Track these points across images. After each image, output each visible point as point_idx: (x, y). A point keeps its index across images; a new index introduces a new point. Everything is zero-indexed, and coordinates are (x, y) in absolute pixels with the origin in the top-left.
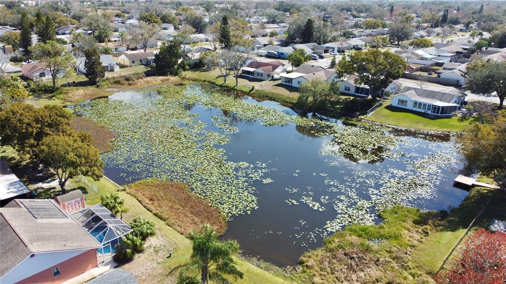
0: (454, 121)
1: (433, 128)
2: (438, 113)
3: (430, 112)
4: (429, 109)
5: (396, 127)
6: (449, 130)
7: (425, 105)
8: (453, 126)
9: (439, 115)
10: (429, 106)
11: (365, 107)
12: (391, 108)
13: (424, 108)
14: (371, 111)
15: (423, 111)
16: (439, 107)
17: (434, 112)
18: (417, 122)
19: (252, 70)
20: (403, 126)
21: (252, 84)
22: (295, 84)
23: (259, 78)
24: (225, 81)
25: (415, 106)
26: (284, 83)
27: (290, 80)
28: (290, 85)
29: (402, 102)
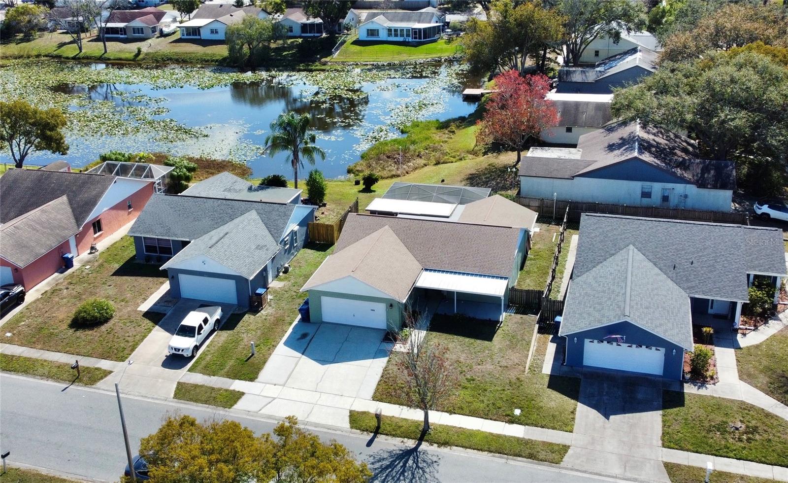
0: (441, 44)
1: (420, 55)
2: (420, 38)
3: (410, 39)
4: (408, 35)
5: (375, 63)
6: (438, 55)
7: (402, 30)
8: (441, 50)
9: (422, 40)
10: (408, 30)
11: (328, 47)
12: (357, 42)
13: (402, 35)
14: (337, 49)
15: (401, 39)
16: (420, 30)
17: (415, 38)
18: (399, 53)
19: (122, 25)
20: (384, 60)
21: (133, 47)
22: (205, 35)
23: (139, 36)
24: (80, 49)
25: (390, 35)
26: (185, 37)
27: (196, 30)
28: (198, 37)
29: (372, 32)
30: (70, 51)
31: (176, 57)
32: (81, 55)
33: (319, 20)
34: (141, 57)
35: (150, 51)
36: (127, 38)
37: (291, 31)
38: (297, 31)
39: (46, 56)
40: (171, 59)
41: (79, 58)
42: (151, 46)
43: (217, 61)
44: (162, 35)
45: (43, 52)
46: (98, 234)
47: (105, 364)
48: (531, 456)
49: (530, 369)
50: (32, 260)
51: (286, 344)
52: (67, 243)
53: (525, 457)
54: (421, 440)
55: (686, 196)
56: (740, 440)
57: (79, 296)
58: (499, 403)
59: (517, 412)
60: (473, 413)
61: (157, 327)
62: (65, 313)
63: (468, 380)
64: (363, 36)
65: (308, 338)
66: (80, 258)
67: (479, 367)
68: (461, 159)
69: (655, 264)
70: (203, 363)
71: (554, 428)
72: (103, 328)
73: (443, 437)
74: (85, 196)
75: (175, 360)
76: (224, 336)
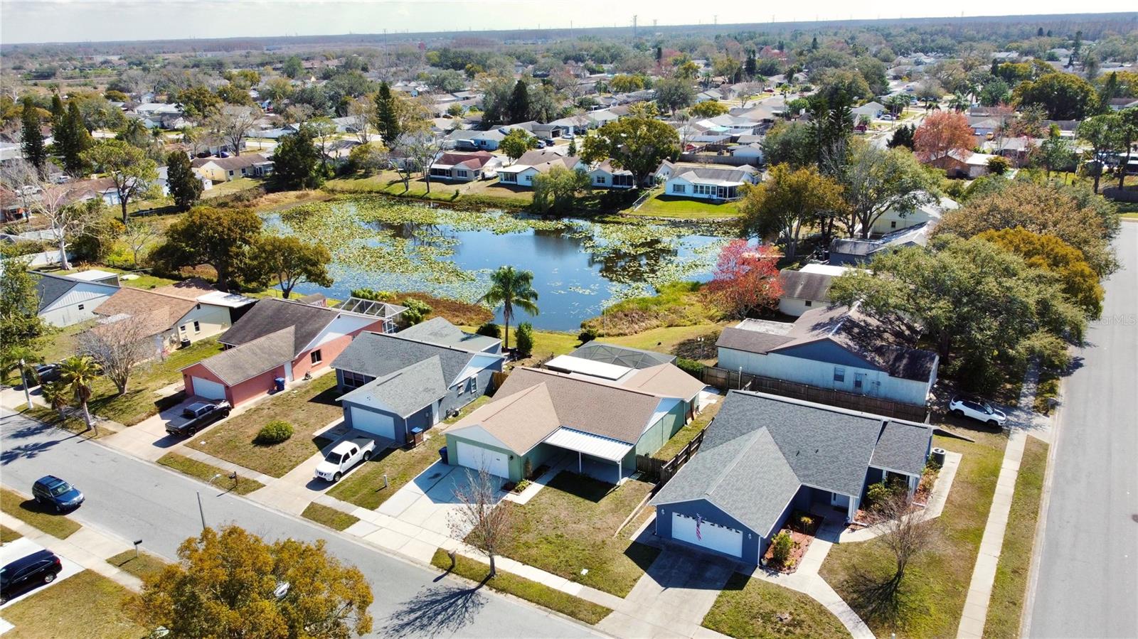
1: (719, 214)
2: (725, 196)
3: (715, 197)
4: (714, 193)
5: (672, 219)
7: (708, 187)
9: (726, 198)
10: (713, 188)
11: (629, 199)
12: (664, 198)
13: (707, 192)
14: (639, 203)
15: (707, 196)
16: (725, 188)
17: (721, 196)
18: (699, 211)
19: (447, 167)
20: (681, 218)
21: (453, 188)
22: (521, 181)
23: (462, 178)
24: (407, 188)
25: (695, 191)
26: (504, 182)
27: (513, 176)
28: (515, 183)
29: (678, 188)
30: (398, 189)
31: (488, 201)
32: (407, 193)
33: (629, 173)
34: (458, 198)
35: (468, 193)
36: (451, 180)
37: (603, 182)
38: (609, 182)
39: (377, 192)
40: (484, 203)
41: (404, 197)
42: (470, 189)
43: (524, 207)
44: (484, 179)
45: (375, 189)
46: (317, 363)
47: (262, 478)
48: (572, 614)
49: (620, 533)
50: (242, 380)
51: (415, 481)
52: (282, 368)
53: (566, 614)
54: (483, 583)
55: (879, 384)
56: (779, 631)
57: (273, 417)
58: (573, 561)
59: (585, 572)
60: (544, 567)
61: (320, 452)
62: (253, 431)
63: (557, 536)
64: (670, 192)
65: (440, 478)
66: (291, 382)
67: (574, 525)
69: (780, 448)
70: (342, 488)
71: (609, 592)
72: (278, 447)
73: (503, 584)
74: (309, 328)
75: (319, 483)
76: (370, 466)
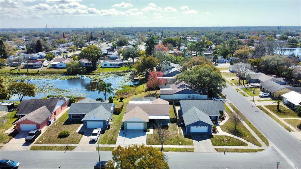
0: (123, 67)
1: (119, 70)
4: (115, 65)
5: (108, 72)
7: (113, 64)
8: (124, 69)
9: (119, 66)
10: (115, 64)
11: (94, 68)
12: (101, 67)
13: (113, 65)
14: (97, 69)
15: (113, 66)
16: (118, 64)
17: (117, 66)
18: (113, 70)
19: (32, 64)
20: (110, 72)
21: (36, 70)
22: (58, 66)
23: (37, 67)
24: (19, 71)
25: (110, 65)
26: (52, 67)
27: (55, 65)
28: (56, 67)
29: (105, 65)
30: (16, 71)
31: (50, 72)
32: (19, 72)
33: (90, 62)
34: (39, 72)
35: (42, 71)
36: (33, 68)
38: (84, 65)
41: (19, 73)
42: (41, 69)
43: (63, 73)
44: (44, 66)
45: (6, 72)
46: (55, 115)
47: (73, 145)
48: (187, 151)
49: (180, 134)
50: (42, 122)
51: (119, 135)
52: (49, 118)
54: (161, 151)
55: (198, 97)
56: (227, 142)
57: (57, 131)
58: (176, 142)
59: (180, 143)
60: (171, 144)
61: (83, 135)
62: (55, 135)
64: (103, 66)
65: (125, 133)
66: (52, 121)
68: (141, 93)
69: (200, 110)
70: (100, 142)
71: (189, 145)
72: (68, 137)
73: (167, 150)
74: (51, 105)
75: (93, 142)
76: (103, 135)
